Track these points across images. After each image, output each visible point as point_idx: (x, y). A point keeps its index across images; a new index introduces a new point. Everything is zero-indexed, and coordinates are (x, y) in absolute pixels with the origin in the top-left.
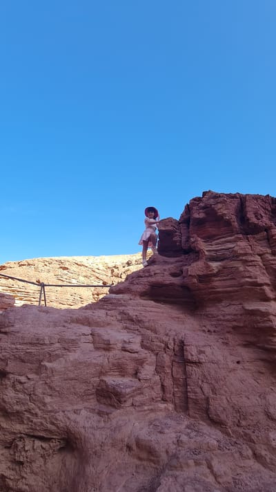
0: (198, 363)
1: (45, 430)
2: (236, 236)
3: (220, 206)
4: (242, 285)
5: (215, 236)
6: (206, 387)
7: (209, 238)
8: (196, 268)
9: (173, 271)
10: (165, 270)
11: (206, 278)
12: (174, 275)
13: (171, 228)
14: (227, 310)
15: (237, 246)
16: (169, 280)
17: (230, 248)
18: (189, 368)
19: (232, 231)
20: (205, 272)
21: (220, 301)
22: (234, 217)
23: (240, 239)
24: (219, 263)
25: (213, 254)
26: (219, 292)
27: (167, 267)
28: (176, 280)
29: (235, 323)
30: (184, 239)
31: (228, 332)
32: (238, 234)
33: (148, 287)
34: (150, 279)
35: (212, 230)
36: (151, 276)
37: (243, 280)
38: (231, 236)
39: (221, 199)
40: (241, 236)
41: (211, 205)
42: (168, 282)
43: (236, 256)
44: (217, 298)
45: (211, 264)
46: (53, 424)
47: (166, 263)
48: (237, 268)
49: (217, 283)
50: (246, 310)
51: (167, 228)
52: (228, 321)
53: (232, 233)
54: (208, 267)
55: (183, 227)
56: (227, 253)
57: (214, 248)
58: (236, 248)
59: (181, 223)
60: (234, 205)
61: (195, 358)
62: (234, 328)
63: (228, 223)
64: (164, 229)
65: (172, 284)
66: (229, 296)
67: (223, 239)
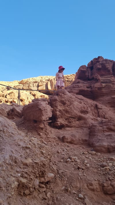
0: (101, 109)
1: (75, 116)
2: (111, 75)
3: (107, 64)
4: (112, 91)
5: (104, 75)
6: (104, 113)
7: (102, 75)
8: (97, 85)
9: (88, 86)
10: (84, 85)
11: (100, 89)
12: (88, 87)
13: (85, 70)
14: (106, 98)
15: (111, 79)
16: (86, 89)
17: (109, 79)
18: (99, 110)
19: (110, 73)
20: (100, 87)
21: (104, 96)
22: (111, 69)
23: (112, 77)
24: (105, 84)
25: (103, 81)
26: (104, 93)
27: (85, 85)
28: (89, 89)
29: (109, 101)
30: (90, 74)
31: (107, 104)
32: (112, 75)
33: (79, 91)
34: (79, 88)
35: (103, 73)
36: (79, 87)
37: (112, 89)
38: (109, 75)
39: (108, 62)
40: (113, 76)
41: (104, 64)
42: (86, 90)
43: (110, 82)
44: (103, 95)
45: (102, 84)
46: (76, 115)
47: (84, 83)
48: (111, 86)
49: (104, 90)
50: (112, 97)
51: (84, 69)
52: (107, 101)
53: (110, 74)
54: (102, 85)
55: (89, 70)
56: (107, 81)
57: (103, 79)
58: (111, 80)
59: (89, 68)
60: (112, 65)
61: (100, 108)
62: (109, 103)
63: (109, 71)
64: (82, 69)
65: (87, 91)
66: (107, 94)
67: (107, 76)
